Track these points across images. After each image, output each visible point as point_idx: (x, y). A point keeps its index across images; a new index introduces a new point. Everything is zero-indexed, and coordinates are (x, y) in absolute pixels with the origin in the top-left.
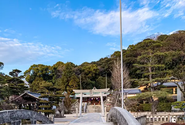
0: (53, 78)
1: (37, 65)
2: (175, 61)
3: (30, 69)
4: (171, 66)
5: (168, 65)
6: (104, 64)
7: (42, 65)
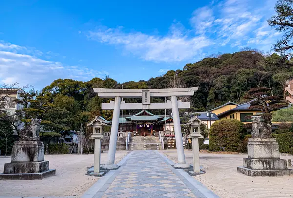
0: (85, 98)
1: (63, 80)
2: (250, 81)
3: (53, 85)
4: (246, 88)
5: (242, 86)
6: (155, 83)
7: (71, 80)
